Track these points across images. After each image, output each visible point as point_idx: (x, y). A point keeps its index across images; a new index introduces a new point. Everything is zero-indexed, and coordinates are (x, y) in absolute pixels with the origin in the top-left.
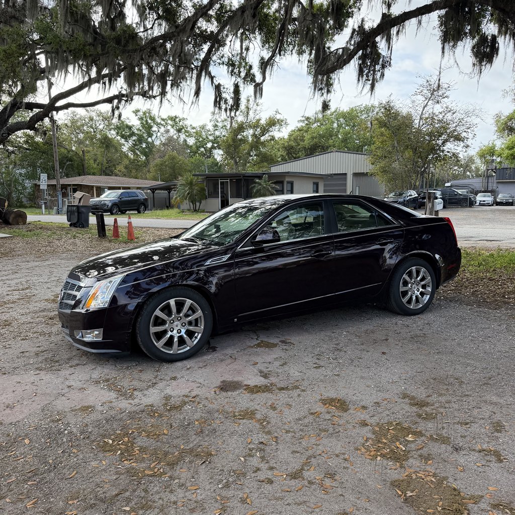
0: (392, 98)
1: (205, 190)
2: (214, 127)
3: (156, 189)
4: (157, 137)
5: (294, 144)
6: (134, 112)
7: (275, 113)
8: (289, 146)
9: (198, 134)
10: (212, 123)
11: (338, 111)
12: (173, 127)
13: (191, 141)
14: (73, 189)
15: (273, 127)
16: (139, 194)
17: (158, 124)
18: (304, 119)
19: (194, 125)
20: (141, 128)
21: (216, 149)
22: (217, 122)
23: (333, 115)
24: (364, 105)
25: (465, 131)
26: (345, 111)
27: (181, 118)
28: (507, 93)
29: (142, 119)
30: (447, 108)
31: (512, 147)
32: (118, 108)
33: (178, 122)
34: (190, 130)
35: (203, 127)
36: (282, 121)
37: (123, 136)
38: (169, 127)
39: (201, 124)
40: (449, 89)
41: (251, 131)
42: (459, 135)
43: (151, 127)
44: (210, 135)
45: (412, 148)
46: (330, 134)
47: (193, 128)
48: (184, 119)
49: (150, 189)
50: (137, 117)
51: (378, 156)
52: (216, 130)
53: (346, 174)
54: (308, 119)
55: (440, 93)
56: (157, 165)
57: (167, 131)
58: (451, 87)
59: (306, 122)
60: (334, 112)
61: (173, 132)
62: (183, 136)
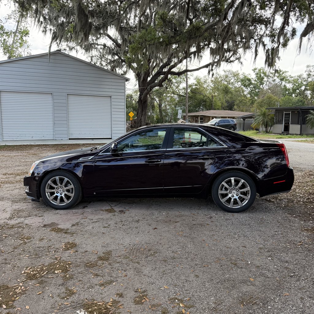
1: (274, 118)
2: (308, 76)
3: (246, 118)
4: (266, 84)
6: (253, 70)
9: (295, 81)
10: (307, 73)
12: (278, 77)
13: (289, 86)
14: (201, 118)
16: (231, 121)
17: (268, 76)
19: (292, 76)
20: (257, 80)
21: (308, 90)
22: (311, 72)
27: (284, 71)
29: (258, 74)
32: (212, 70)
33: (282, 74)
34: (290, 79)
35: (300, 76)
37: (245, 86)
38: (275, 78)
39: (299, 74)
43: (263, 78)
44: (304, 81)
47: (291, 77)
48: (286, 72)
49: (242, 118)
50: (255, 73)
52: (309, 77)
56: (258, 103)
57: (274, 81)
61: (278, 80)
62: (284, 83)
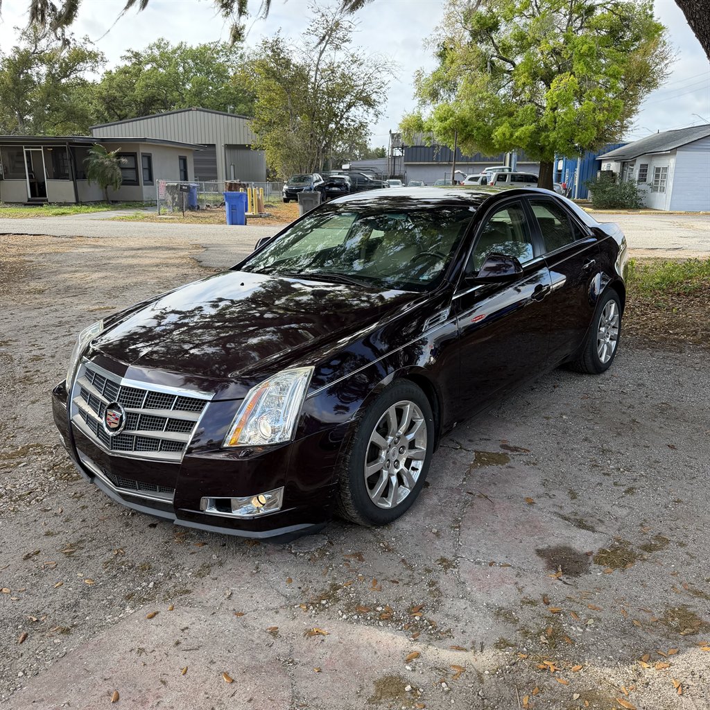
0: (281, 36)
5: (117, 94)
7: (84, 41)
8: (110, 96)
11: (183, 46)
15: (81, 64)
18: (129, 54)
23: (175, 54)
24: (221, 43)
25: (376, 92)
26: (194, 48)
28: (428, 43)
30: (353, 56)
31: (445, 118)
36: (96, 55)
40: (350, 30)
41: (44, 69)
42: (368, 96)
45: (307, 113)
46: (174, 83)
51: (263, 120)
53: (215, 145)
54: (137, 55)
55: (340, 34)
58: (353, 26)
59: (134, 60)
60: (178, 48)
